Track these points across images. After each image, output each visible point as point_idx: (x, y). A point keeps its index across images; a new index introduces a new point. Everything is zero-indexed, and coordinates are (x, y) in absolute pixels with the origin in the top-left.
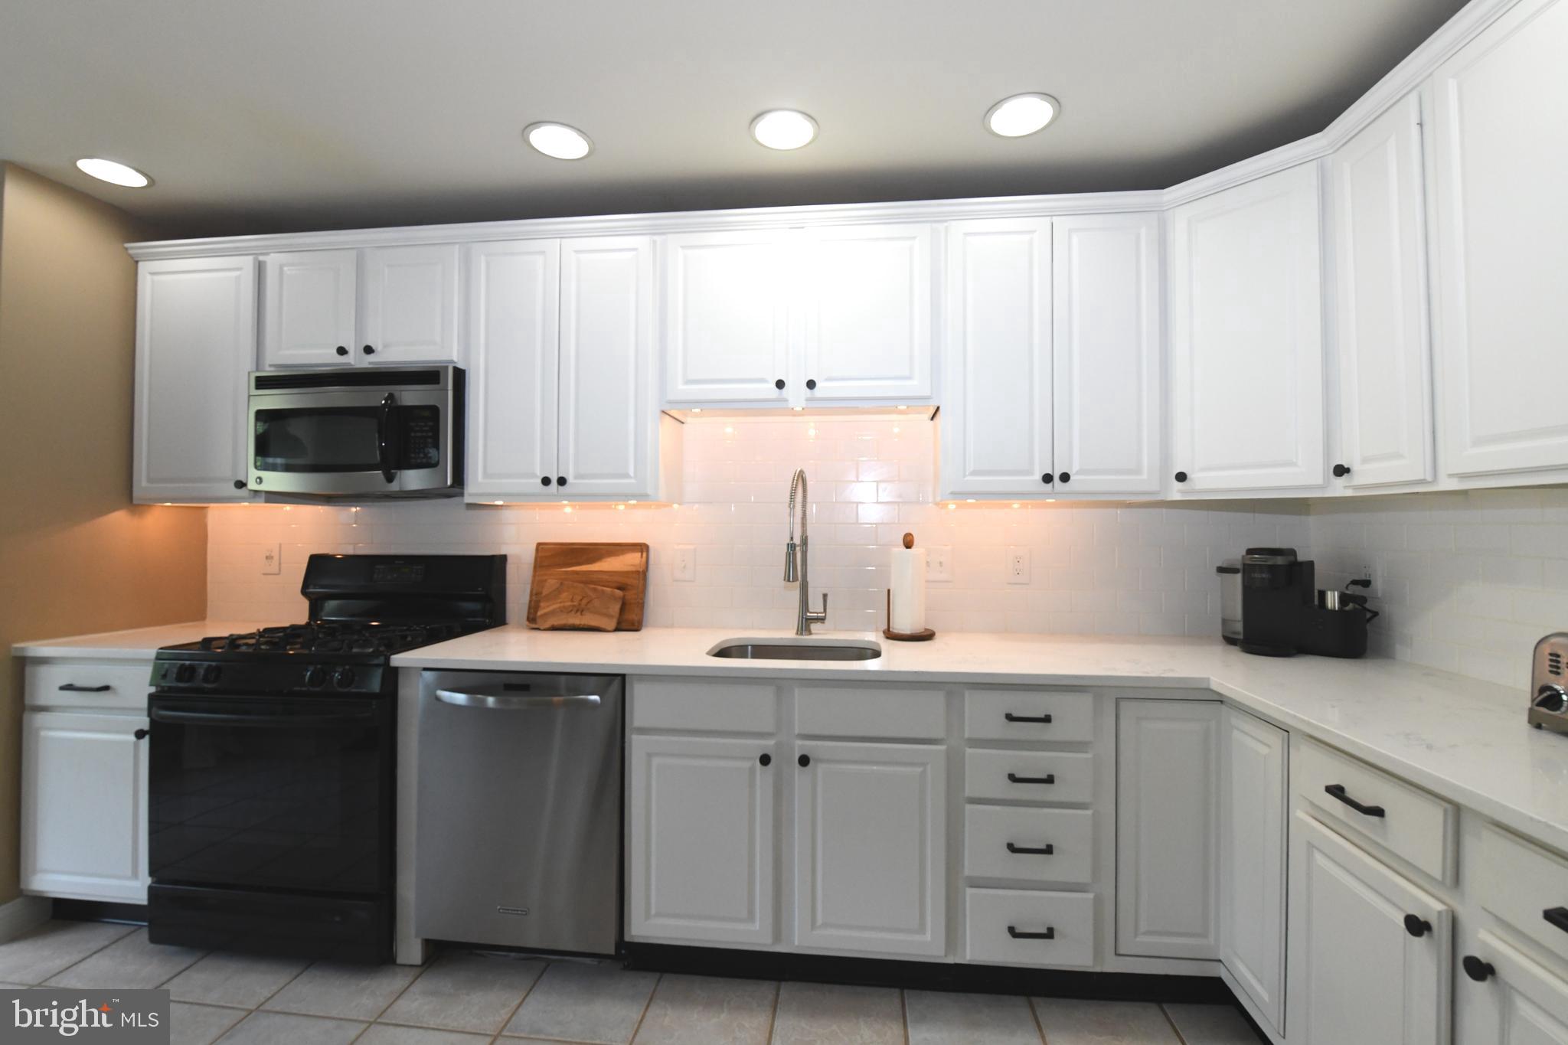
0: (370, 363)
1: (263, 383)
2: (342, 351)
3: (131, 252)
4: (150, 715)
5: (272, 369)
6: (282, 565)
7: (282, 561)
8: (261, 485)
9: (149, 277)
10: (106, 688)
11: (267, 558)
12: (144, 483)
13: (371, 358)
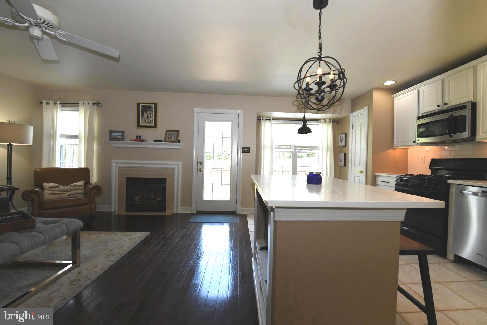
0: (446, 107)
1: (419, 118)
2: (438, 106)
3: (393, 97)
4: (395, 188)
5: (421, 114)
6: (425, 162)
7: (425, 161)
8: (419, 141)
9: (396, 101)
10: (388, 182)
11: (421, 160)
12: (395, 144)
13: (447, 106)
